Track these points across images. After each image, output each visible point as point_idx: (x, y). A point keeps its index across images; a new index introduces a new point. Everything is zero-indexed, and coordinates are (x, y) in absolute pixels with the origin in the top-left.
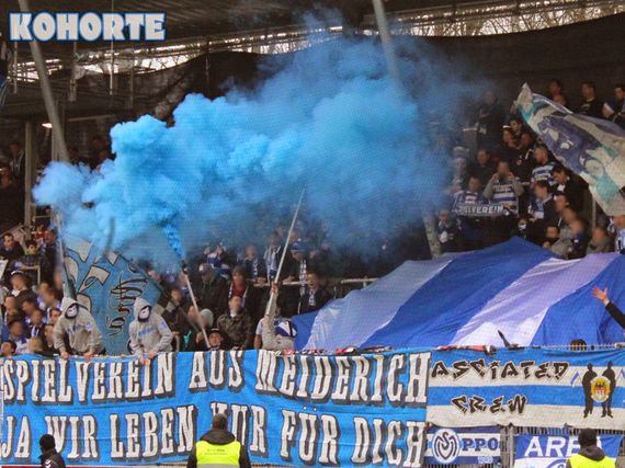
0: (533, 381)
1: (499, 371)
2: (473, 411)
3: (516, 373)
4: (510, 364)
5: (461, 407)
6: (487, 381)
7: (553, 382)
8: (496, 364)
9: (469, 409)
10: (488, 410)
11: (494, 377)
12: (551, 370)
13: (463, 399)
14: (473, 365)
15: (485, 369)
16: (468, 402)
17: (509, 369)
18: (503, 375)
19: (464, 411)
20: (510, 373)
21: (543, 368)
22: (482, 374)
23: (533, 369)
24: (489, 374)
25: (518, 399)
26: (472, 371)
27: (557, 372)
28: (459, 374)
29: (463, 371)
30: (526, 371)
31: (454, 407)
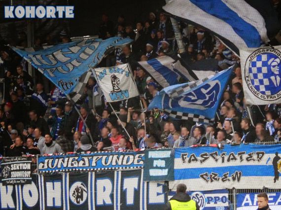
0: (245, 163)
1: (226, 158)
2: (212, 181)
3: (235, 159)
4: (232, 154)
5: (205, 179)
6: (219, 164)
7: (256, 163)
8: (224, 154)
9: (210, 180)
10: (220, 180)
11: (223, 161)
12: (255, 157)
13: (206, 175)
14: (212, 155)
15: (218, 157)
16: (209, 176)
17: (232, 157)
18: (228, 160)
19: (207, 181)
20: (232, 159)
21: (250, 156)
22: (217, 160)
23: (245, 156)
24: (220, 160)
25: (237, 173)
26: (211, 159)
27: (258, 157)
28: (204, 161)
29: (206, 159)
30: (241, 158)
31: (201, 180)
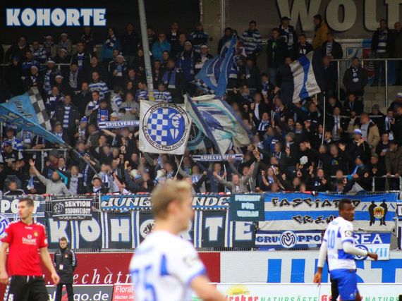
1: (320, 204)
2: (305, 222)
3: (330, 205)
4: (327, 201)
5: (298, 221)
6: (313, 208)
8: (318, 200)
9: (303, 222)
10: (314, 222)
11: (317, 206)
13: (299, 217)
14: (305, 201)
15: (312, 203)
16: (302, 218)
17: (326, 203)
19: (300, 223)
20: (327, 205)
22: (310, 205)
24: (314, 205)
25: (331, 217)
26: (304, 204)
28: (297, 205)
29: (299, 204)
30: (336, 204)
31: (294, 221)
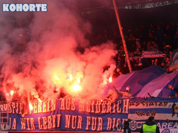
0: (158, 107)
2: (141, 115)
3: (153, 105)
4: (152, 102)
6: (145, 107)
7: (163, 107)
8: (147, 102)
9: (140, 115)
10: (146, 115)
12: (163, 104)
13: (139, 112)
14: (141, 102)
18: (150, 105)
19: (139, 115)
21: (161, 103)
22: (144, 105)
23: (158, 103)
24: (146, 105)
25: (154, 112)
26: (141, 104)
27: (165, 104)
28: (137, 105)
30: (156, 104)
31: (136, 114)
